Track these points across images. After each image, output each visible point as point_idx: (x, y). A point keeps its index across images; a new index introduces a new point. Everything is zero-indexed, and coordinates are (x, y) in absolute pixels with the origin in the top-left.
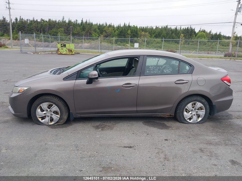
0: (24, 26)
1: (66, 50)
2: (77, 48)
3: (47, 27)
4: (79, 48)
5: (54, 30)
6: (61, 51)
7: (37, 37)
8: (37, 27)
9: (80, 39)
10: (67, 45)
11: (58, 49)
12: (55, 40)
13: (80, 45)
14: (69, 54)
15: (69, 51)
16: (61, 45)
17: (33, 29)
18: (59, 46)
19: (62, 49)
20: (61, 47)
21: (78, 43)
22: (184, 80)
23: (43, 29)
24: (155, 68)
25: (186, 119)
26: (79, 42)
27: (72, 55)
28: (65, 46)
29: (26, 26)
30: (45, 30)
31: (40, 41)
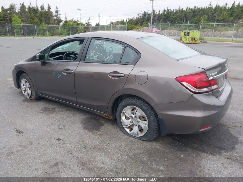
0: (169, 17)
1: (189, 39)
2: (219, 37)
3: (191, 15)
4: (221, 37)
5: (197, 18)
6: (183, 39)
7: (179, 26)
8: (181, 16)
9: (225, 26)
10: (191, 33)
11: (181, 38)
12: (196, 28)
13: (223, 33)
14: (192, 43)
15: (191, 39)
16: (185, 33)
17: (176, 19)
18: (183, 34)
19: (185, 37)
20: (185, 35)
21: (221, 31)
22: (119, 73)
23: (186, 18)
24: (96, 54)
25: (124, 126)
26: (222, 29)
27: (195, 43)
28: (188, 34)
29: (171, 16)
30: (188, 19)
31: (180, 30)
